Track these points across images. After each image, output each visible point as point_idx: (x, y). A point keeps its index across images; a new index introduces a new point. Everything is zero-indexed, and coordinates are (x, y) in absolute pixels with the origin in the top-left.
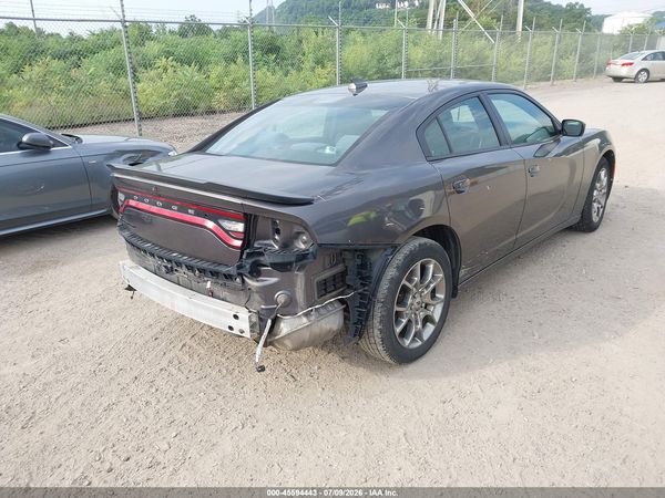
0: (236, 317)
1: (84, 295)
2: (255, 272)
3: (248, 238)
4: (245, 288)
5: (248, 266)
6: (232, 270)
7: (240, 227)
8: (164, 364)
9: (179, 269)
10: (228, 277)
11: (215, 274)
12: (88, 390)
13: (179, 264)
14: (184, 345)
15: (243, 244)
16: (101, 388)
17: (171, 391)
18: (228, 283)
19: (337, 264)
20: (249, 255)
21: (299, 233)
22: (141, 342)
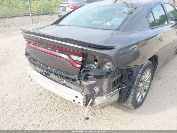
0: (76, 97)
1: (14, 75)
2: (86, 79)
3: (83, 64)
4: (81, 84)
5: (83, 76)
6: (76, 77)
7: (80, 59)
8: (44, 106)
9: (51, 74)
10: (74, 80)
11: (67, 78)
12: (15, 119)
13: (51, 72)
14: (51, 98)
15: (81, 67)
16: (20, 118)
17: (48, 120)
18: (73, 82)
19: (119, 74)
20: (84, 71)
21: (106, 62)
22: (35, 96)
